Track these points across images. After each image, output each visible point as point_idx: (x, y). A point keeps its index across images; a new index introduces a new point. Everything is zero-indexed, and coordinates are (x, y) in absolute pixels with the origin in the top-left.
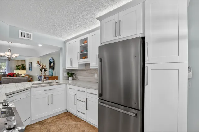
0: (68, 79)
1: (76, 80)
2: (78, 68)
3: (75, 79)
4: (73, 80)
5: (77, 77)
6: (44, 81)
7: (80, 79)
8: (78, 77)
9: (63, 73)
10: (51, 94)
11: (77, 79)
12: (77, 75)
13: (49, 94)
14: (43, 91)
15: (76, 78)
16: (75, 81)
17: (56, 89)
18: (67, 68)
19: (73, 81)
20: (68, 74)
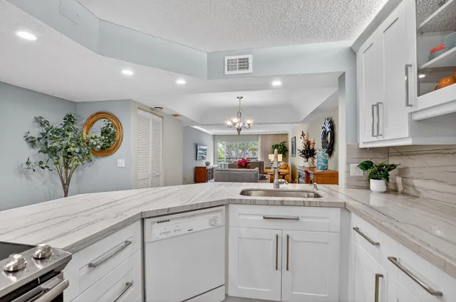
0: (368, 188)
1: (403, 193)
2: (409, 142)
3: (400, 188)
4: (388, 191)
5: (409, 181)
6: (281, 186)
7: (425, 194)
8: (416, 183)
9: (348, 164)
10: (285, 233)
11: (411, 191)
12: (412, 173)
13: (279, 233)
14: (262, 218)
15: (404, 184)
16: (400, 197)
17: (305, 220)
18: (362, 146)
19: (391, 196)
20: (366, 166)
